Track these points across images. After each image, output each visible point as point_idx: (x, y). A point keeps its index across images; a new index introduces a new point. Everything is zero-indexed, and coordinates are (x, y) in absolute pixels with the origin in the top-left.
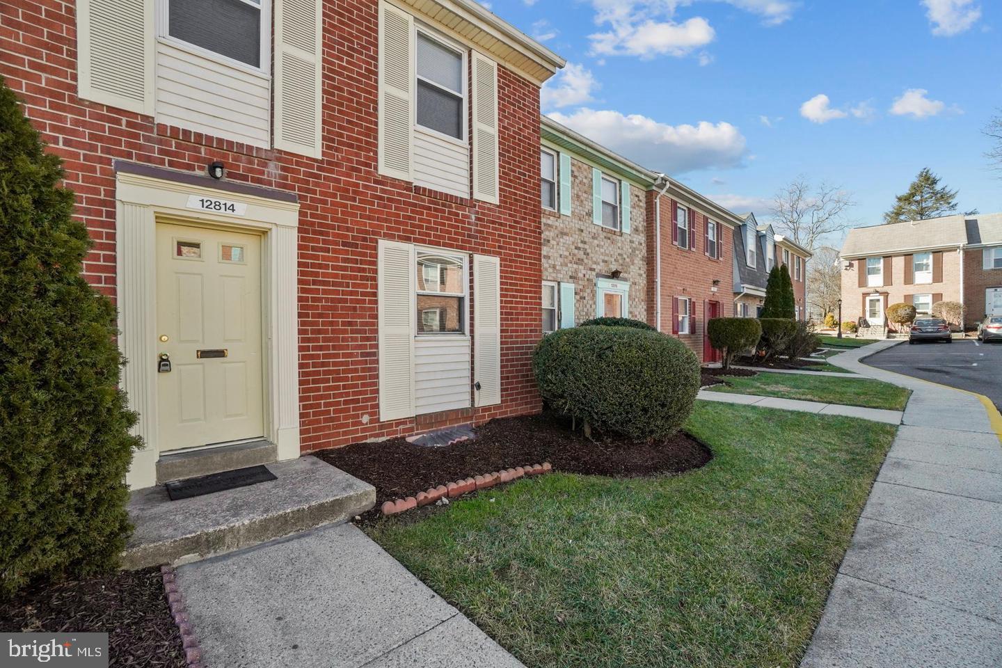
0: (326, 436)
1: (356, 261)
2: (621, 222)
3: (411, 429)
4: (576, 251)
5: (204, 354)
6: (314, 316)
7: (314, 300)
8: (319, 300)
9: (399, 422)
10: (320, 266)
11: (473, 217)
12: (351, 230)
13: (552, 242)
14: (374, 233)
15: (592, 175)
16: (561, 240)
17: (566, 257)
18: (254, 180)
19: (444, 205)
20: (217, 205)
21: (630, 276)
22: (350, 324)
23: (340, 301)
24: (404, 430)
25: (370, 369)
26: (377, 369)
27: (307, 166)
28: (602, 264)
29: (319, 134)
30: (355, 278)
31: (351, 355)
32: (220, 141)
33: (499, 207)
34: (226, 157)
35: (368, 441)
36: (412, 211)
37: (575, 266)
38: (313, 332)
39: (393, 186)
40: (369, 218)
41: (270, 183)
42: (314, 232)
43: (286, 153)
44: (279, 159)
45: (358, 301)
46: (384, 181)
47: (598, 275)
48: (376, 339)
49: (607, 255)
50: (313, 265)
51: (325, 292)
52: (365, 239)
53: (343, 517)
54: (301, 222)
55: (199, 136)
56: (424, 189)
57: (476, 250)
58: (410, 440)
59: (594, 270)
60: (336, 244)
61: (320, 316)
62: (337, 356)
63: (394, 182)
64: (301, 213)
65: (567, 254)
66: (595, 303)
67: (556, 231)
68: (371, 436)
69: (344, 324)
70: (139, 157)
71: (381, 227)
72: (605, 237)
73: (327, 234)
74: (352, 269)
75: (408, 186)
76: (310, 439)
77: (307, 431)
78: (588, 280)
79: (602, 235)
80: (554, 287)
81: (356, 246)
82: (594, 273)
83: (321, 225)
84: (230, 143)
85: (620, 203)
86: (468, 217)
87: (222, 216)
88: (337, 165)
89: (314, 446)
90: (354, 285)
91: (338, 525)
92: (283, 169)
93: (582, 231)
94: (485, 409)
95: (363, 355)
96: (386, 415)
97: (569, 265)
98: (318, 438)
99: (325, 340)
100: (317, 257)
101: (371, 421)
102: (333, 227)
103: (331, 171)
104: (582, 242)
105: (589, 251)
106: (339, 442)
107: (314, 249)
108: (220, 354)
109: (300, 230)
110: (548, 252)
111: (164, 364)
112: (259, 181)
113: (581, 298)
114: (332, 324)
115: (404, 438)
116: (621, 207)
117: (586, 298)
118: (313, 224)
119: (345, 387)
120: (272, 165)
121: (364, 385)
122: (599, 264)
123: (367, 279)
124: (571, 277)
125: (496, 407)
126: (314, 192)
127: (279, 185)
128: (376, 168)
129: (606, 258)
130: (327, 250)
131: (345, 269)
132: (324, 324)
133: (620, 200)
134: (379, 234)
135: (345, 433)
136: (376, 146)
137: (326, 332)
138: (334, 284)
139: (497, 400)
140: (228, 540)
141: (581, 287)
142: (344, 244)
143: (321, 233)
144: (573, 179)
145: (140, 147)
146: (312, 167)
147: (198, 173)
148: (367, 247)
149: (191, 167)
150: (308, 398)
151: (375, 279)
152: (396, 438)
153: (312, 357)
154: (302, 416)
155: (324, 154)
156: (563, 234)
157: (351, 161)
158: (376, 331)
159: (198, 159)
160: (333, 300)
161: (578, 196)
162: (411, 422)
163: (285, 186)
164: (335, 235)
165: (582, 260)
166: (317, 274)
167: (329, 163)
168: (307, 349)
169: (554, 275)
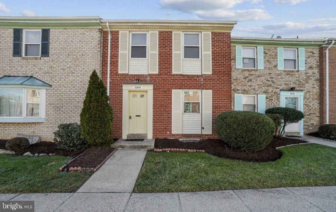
0: (159, 135)
1: (166, 95)
2: (298, 66)
3: (181, 137)
4: (267, 82)
5: (137, 116)
6: (156, 108)
7: (157, 105)
8: (158, 105)
9: (178, 135)
10: (158, 97)
11: (202, 79)
12: (165, 88)
13: (253, 80)
14: (171, 88)
15: (277, 50)
16: (258, 79)
17: (261, 85)
18: (145, 81)
19: (192, 78)
20: (138, 88)
21: (305, 89)
22: (165, 110)
23: (162, 105)
24: (179, 137)
25: (170, 121)
26: (171, 121)
27: (155, 76)
28: (283, 85)
29: (158, 68)
30: (166, 99)
31: (165, 117)
32: (138, 75)
33: (212, 75)
34: (139, 78)
35: (169, 138)
36: (182, 81)
37: (266, 88)
38: (156, 112)
39: (176, 76)
40: (170, 85)
41: (148, 81)
42: (157, 90)
43: (151, 74)
44: (149, 76)
45: (167, 105)
46: (174, 75)
47: (281, 90)
48: (171, 114)
49: (288, 81)
50: (156, 97)
51: (159, 103)
52: (169, 90)
53: (147, 149)
54: (153, 88)
55: (135, 75)
56: (185, 75)
57: (203, 89)
58: (180, 140)
59: (279, 88)
60: (162, 92)
61: (158, 108)
62: (161, 117)
63: (177, 75)
64: (154, 86)
65: (262, 83)
66: (279, 102)
67: (255, 76)
68: (170, 137)
69: (163, 110)
70: (126, 81)
71: (173, 86)
72: (286, 74)
73: (160, 90)
74: (166, 97)
75: (181, 75)
76: (155, 135)
77: (154, 134)
78: (274, 92)
79: (284, 74)
80: (255, 96)
81: (167, 92)
82: (279, 90)
83: (158, 88)
84: (140, 75)
85: (298, 58)
86: (200, 80)
87: (139, 89)
88: (162, 74)
89: (156, 137)
90: (166, 101)
91: (145, 150)
92: (150, 78)
93: (271, 74)
94: (206, 135)
95: (168, 117)
96: (173, 132)
97: (263, 88)
98: (157, 135)
99: (159, 114)
100: (157, 95)
101: (170, 134)
102: (161, 88)
103: (161, 76)
104: (271, 78)
105: (275, 81)
106: (162, 137)
107: (157, 94)
108: (139, 116)
109: (153, 90)
110: (250, 84)
111: (130, 117)
112: (146, 81)
113: (270, 100)
114: (160, 110)
115: (178, 139)
116: (298, 60)
117: (273, 100)
118: (156, 88)
119: (163, 125)
120: (148, 77)
121: (168, 125)
122: (282, 85)
123: (169, 99)
124: (264, 92)
125: (210, 135)
126: (157, 81)
127: (149, 81)
128: (172, 72)
129: (287, 83)
130: (160, 94)
131: (164, 97)
132: (159, 110)
133: (298, 56)
134: (172, 88)
135: (163, 135)
136: (172, 67)
137: (159, 112)
138: (161, 101)
139: (210, 133)
140: (126, 147)
141: (270, 96)
142: (164, 92)
143: (159, 90)
144: (265, 55)
145: (126, 79)
146: (156, 76)
147: (135, 82)
148: (169, 92)
149: (134, 81)
150: (155, 126)
151: (171, 99)
152: (176, 139)
153: (156, 117)
154: (153, 130)
155: (159, 72)
156: (259, 76)
157: (165, 72)
158: (171, 112)
159: (135, 79)
160: (161, 105)
161: (268, 61)
162: (181, 135)
163: (151, 81)
164: (161, 90)
165: (271, 85)
166: (157, 99)
167: (160, 74)
168: (155, 116)
169: (254, 92)
